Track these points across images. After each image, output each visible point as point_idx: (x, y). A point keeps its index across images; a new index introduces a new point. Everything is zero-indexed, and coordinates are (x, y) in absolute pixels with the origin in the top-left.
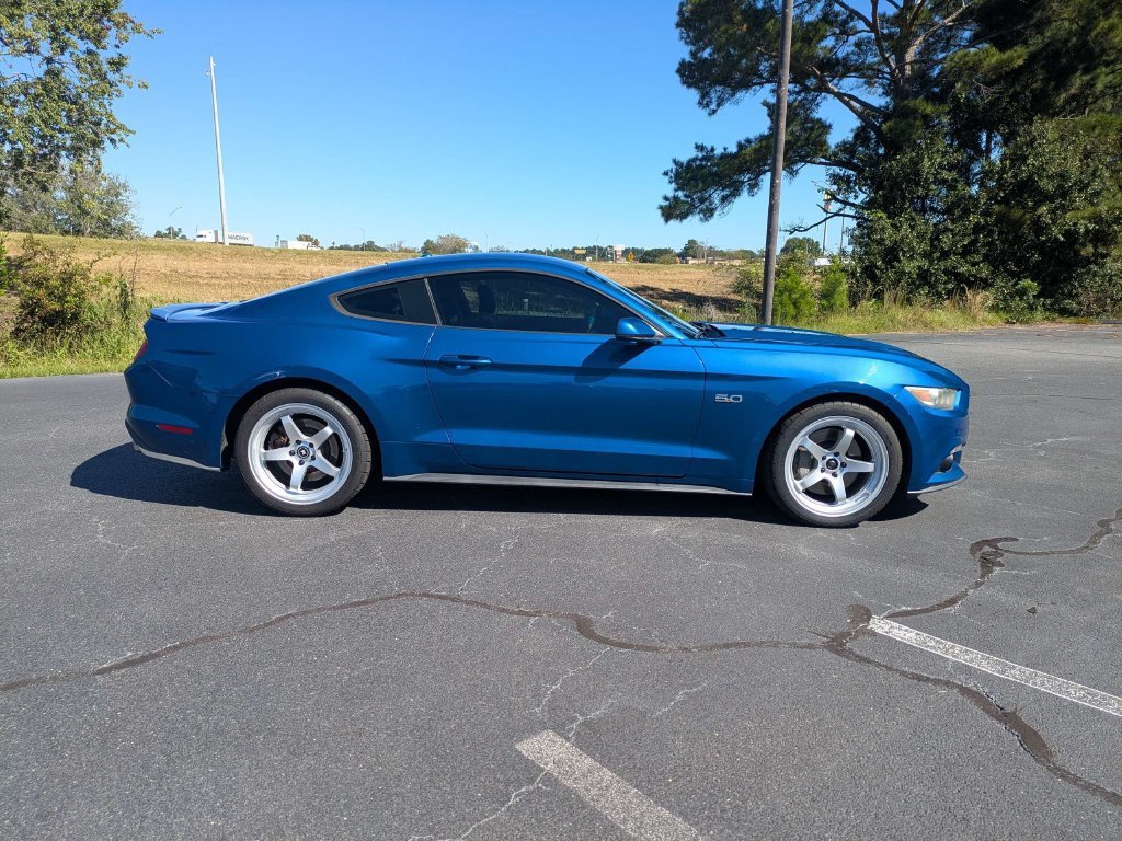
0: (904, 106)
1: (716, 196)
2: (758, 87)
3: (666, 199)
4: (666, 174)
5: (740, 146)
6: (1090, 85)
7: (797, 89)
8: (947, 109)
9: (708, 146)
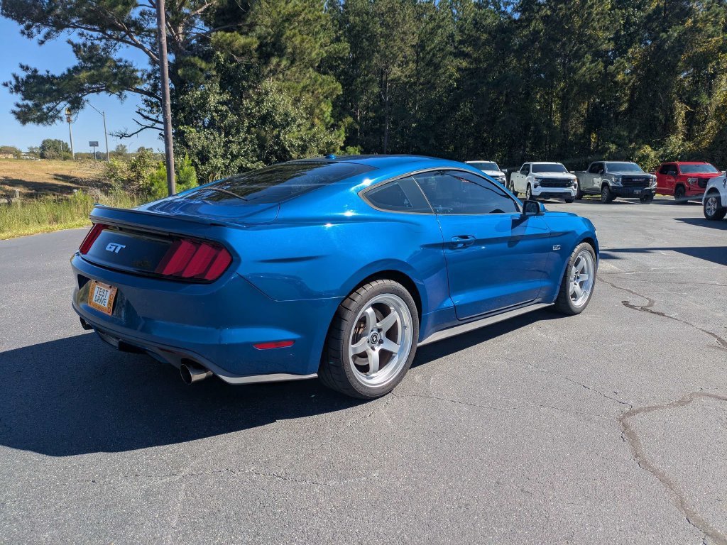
0: (187, 61)
1: (63, 106)
2: (71, 29)
3: (18, 105)
4: (6, 85)
5: (69, 70)
6: (278, 64)
7: (99, 36)
8: (213, 67)
9: (32, 66)
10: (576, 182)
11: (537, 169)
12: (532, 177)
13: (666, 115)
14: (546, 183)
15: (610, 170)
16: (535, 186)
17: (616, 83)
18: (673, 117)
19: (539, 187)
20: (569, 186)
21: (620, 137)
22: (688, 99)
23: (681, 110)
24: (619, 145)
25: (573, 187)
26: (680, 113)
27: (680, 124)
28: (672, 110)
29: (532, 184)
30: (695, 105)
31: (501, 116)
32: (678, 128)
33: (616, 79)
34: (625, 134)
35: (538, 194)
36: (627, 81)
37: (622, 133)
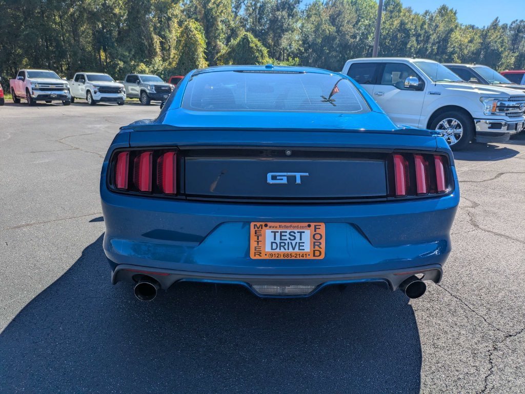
10: (124, 89)
11: (91, 78)
12: (90, 85)
13: (149, 42)
14: (103, 89)
15: (144, 81)
16: (95, 93)
17: (115, 14)
18: (153, 44)
19: (98, 93)
20: (120, 92)
21: (124, 56)
22: (159, 32)
23: (157, 40)
24: (124, 62)
25: (123, 93)
26: (157, 42)
27: (158, 50)
28: (152, 39)
29: (92, 91)
30: (164, 37)
31: (24, 30)
32: (157, 52)
33: (115, 12)
34: (127, 54)
35: (98, 98)
36: (122, 14)
37: (125, 53)
